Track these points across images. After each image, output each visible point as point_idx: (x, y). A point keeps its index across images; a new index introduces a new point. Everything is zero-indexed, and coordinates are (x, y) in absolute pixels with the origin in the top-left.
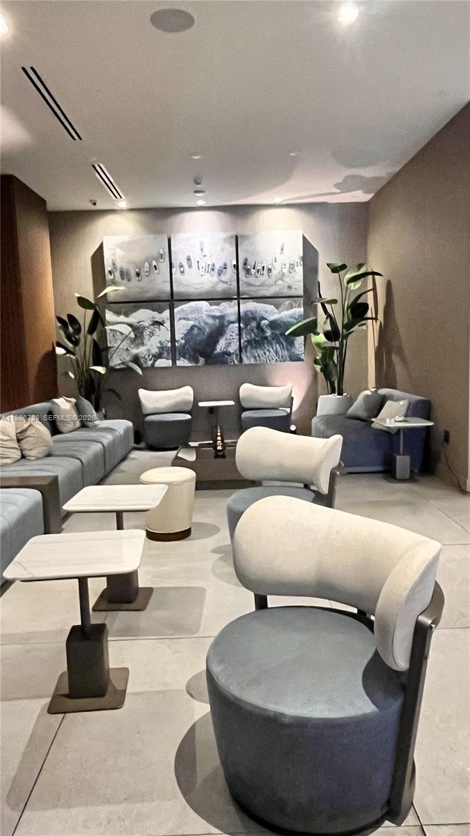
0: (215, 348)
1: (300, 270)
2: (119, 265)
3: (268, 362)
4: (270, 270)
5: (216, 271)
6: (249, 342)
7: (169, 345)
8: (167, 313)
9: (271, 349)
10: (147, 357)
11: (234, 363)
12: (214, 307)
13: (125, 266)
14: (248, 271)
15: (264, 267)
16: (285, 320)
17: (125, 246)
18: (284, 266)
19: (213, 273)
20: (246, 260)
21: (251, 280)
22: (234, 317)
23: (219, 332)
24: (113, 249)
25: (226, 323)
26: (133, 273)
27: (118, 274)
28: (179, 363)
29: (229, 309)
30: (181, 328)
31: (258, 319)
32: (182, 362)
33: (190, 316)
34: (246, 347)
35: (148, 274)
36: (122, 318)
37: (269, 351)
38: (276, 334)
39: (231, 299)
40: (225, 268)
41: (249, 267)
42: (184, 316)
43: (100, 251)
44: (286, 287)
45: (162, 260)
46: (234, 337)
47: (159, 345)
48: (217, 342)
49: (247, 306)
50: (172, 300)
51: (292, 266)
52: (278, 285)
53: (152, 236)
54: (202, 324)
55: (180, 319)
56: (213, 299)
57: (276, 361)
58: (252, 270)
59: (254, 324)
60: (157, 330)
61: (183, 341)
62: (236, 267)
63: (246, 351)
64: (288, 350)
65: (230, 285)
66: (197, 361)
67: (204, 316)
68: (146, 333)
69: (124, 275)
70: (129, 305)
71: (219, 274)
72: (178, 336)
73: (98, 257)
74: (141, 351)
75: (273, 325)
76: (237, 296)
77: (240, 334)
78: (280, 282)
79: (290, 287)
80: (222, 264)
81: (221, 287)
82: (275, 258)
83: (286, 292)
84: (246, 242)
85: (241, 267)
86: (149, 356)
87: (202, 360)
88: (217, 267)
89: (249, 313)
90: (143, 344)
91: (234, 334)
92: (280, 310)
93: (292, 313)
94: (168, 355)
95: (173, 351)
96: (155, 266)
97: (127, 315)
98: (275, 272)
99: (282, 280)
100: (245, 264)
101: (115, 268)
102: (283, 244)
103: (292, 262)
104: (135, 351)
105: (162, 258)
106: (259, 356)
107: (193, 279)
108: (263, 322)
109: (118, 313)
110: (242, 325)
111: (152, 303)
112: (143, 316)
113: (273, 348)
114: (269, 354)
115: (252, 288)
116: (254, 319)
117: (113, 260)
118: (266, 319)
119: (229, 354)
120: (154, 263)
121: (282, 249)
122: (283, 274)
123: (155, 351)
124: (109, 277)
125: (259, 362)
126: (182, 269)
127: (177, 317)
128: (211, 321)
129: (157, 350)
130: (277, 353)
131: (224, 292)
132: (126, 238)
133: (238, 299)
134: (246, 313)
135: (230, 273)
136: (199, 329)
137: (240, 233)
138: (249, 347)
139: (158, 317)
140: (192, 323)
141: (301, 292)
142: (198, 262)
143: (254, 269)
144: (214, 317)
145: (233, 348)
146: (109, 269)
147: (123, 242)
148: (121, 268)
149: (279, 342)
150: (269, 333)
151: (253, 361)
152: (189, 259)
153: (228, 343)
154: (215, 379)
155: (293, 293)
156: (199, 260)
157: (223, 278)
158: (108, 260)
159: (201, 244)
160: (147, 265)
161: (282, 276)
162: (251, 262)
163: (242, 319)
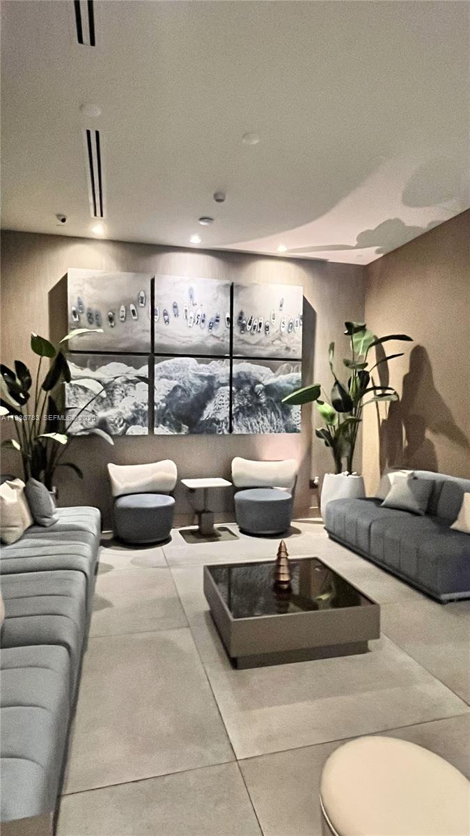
0: (201, 415)
1: (299, 330)
2: (86, 305)
3: (262, 432)
4: (267, 328)
5: (207, 323)
6: (241, 409)
7: (146, 408)
8: (145, 369)
9: (265, 418)
10: (117, 422)
11: (223, 433)
12: (202, 366)
13: (95, 307)
14: (243, 327)
15: (260, 324)
16: (282, 385)
18: (282, 325)
19: (202, 325)
20: (242, 313)
21: (246, 336)
22: (225, 379)
23: (208, 394)
24: (80, 285)
25: (216, 386)
26: (104, 316)
27: (84, 316)
28: (157, 431)
29: (220, 369)
30: (162, 388)
31: (252, 382)
32: (161, 430)
33: (173, 375)
34: (238, 413)
35: (123, 319)
36: (87, 372)
37: (263, 419)
38: (271, 401)
39: (223, 357)
40: (217, 321)
41: (244, 322)
42: (166, 374)
43: (63, 283)
44: (284, 348)
45: (143, 305)
46: (224, 402)
47: (133, 408)
48: (204, 407)
49: (241, 367)
50: (154, 354)
51: (291, 325)
52: (275, 345)
53: (131, 274)
54: (188, 385)
55: (161, 377)
56: (201, 355)
57: (271, 432)
58: (248, 326)
59: (247, 388)
60: (132, 389)
61: (164, 405)
62: (230, 320)
63: (237, 420)
64: (284, 419)
65: (223, 341)
66: (179, 430)
67: (190, 375)
68: (117, 392)
69: (93, 318)
70: (98, 356)
71: (211, 328)
72: (158, 398)
73: (59, 293)
74: (109, 414)
75: (269, 390)
77: (231, 400)
78: (277, 342)
79: (288, 349)
80: (214, 316)
81: (211, 342)
82: (274, 315)
83: (284, 354)
84: (241, 293)
85: (235, 321)
86: (120, 421)
87: (185, 428)
88: (208, 320)
89: (242, 376)
90: (112, 404)
91: (224, 398)
92: (277, 373)
93: (288, 378)
94: (144, 420)
95: (152, 416)
96: (133, 311)
97: (94, 368)
98: (272, 330)
99: (280, 340)
100: (240, 318)
101: (81, 309)
102: (282, 300)
103: (291, 321)
104: (101, 414)
105: (142, 303)
106: (251, 425)
107: (175, 332)
108: (258, 386)
109: (82, 365)
110: (233, 388)
111: (127, 355)
112: (114, 370)
113: (267, 417)
114: (263, 422)
115: (247, 347)
116: (248, 382)
117: (79, 298)
118: (260, 383)
119: (218, 422)
120: (132, 307)
121: (281, 306)
122: (281, 334)
123: (128, 415)
124: (72, 319)
125: (251, 432)
126: (166, 317)
127: (157, 374)
128: (198, 382)
129: (130, 414)
130: (271, 422)
131: (215, 348)
132: (98, 273)
133: (231, 358)
134: (238, 374)
135: (223, 328)
136: (184, 390)
137: (236, 282)
138: (241, 414)
139: (133, 373)
140: (175, 383)
141: (299, 355)
142: (186, 311)
143: (250, 324)
144: (202, 378)
145: (223, 415)
146: (74, 309)
147: (94, 278)
148: (89, 309)
149: (276, 412)
150: (263, 399)
151: (244, 431)
152: (175, 307)
153: (216, 409)
154: (200, 450)
155: (290, 355)
156: (187, 308)
157: (214, 332)
158: (73, 297)
159: (191, 290)
160: (123, 308)
161: (280, 336)
162: (247, 317)
163: (234, 381)
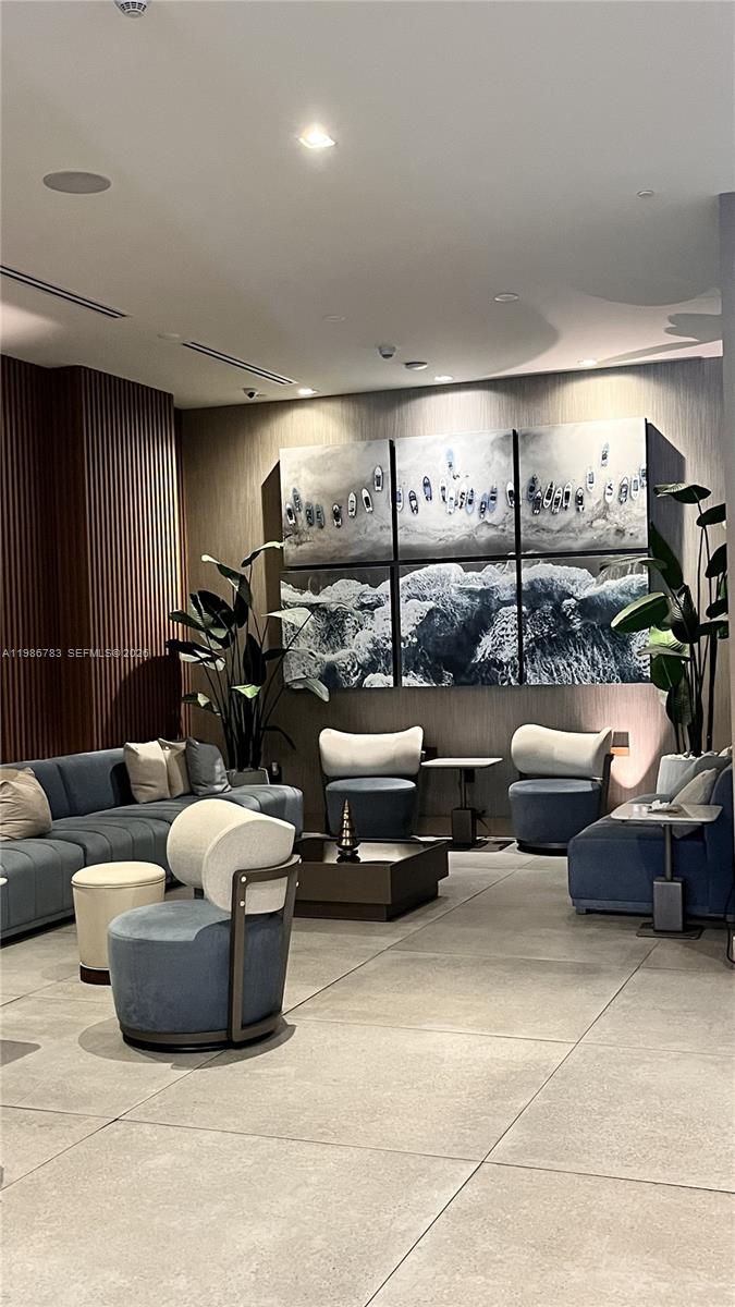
0: (473, 655)
1: (641, 496)
2: (304, 498)
3: (577, 682)
4: (579, 500)
5: (477, 505)
6: (536, 640)
7: (389, 646)
8: (386, 587)
9: (582, 657)
10: (349, 668)
11: (510, 684)
12: (470, 574)
13: (315, 501)
14: (536, 503)
15: (567, 494)
16: (611, 598)
17: (320, 465)
18: (608, 491)
19: (470, 508)
20: (533, 480)
21: (544, 519)
22: (507, 594)
24: (296, 472)
25: (494, 607)
26: (328, 513)
27: (302, 515)
28: (406, 681)
29: (500, 578)
30: (411, 614)
31: (556, 595)
32: (411, 680)
33: (427, 592)
34: (533, 650)
35: (353, 513)
36: (309, 597)
37: (577, 660)
38: (593, 626)
39: (503, 558)
40: (494, 498)
41: (539, 494)
42: (416, 592)
43: (276, 472)
44: (613, 531)
45: (380, 488)
46: (509, 632)
47: (371, 646)
48: (476, 642)
49: (536, 571)
50: (395, 562)
51: (625, 490)
52: (595, 529)
53: (362, 444)
54: (449, 607)
55: (409, 597)
56: (470, 557)
57: (593, 680)
58: (545, 500)
59: (547, 607)
60: (369, 618)
61: (415, 640)
62: (515, 495)
63: (533, 662)
64: (617, 658)
65: (504, 530)
66: (439, 680)
67: (453, 591)
68: (349, 623)
69: (314, 516)
71: (482, 511)
72: (406, 629)
73: (273, 484)
74: (340, 656)
75: (587, 607)
76: (514, 551)
77: (521, 628)
78: (600, 522)
79: (620, 532)
80: (488, 492)
81: (485, 534)
82: (591, 475)
83: (613, 542)
84: (532, 447)
85: (528, 496)
86: (353, 667)
87: (448, 676)
88: (478, 498)
89: (538, 586)
90: (343, 642)
91: (510, 626)
92: (600, 578)
93: (627, 583)
94: (387, 666)
95: (394, 657)
96: (367, 499)
97: (316, 589)
98: (589, 503)
99: (605, 518)
100: (532, 489)
101: (298, 505)
102: (607, 446)
103: (625, 482)
104: (329, 657)
105: (378, 485)
106: (557, 670)
107: (433, 523)
108: (566, 602)
109: (301, 587)
110: (524, 609)
111: (362, 567)
112: (343, 592)
113: (585, 654)
114: (578, 666)
115: (545, 536)
116: (549, 596)
117: (295, 490)
118: (570, 596)
119: (500, 665)
120: (365, 494)
121: (604, 457)
122: (607, 507)
123: (364, 657)
124: (288, 522)
125: (557, 682)
126: (414, 503)
127: (404, 593)
128: (465, 601)
129: (367, 655)
130: (594, 664)
131: (490, 544)
132: (316, 451)
133: (518, 558)
134: (531, 584)
135: (502, 510)
136: (444, 616)
137: (523, 429)
138: (538, 652)
139: (370, 593)
140: (432, 604)
141: (643, 540)
142: (443, 489)
143: (548, 498)
144: (471, 593)
145: (508, 653)
146: (289, 506)
147: (313, 457)
148: (308, 504)
149: (597, 643)
150: (577, 623)
151: (545, 680)
152: (427, 485)
153: (499, 643)
154: (471, 715)
155: (626, 542)
156: (445, 485)
157: (489, 518)
158: (287, 490)
159: (450, 453)
160: (352, 497)
161: (606, 510)
162: (542, 485)
163: (525, 596)
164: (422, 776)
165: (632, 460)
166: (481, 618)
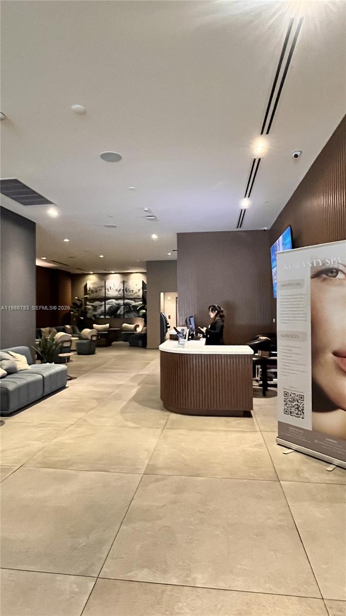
0: (117, 313)
1: (141, 291)
2: (91, 289)
3: (132, 317)
4: (133, 291)
6: (126, 311)
8: (103, 303)
10: (97, 315)
11: (122, 317)
12: (117, 301)
13: (93, 289)
14: (126, 291)
15: (131, 290)
16: (137, 305)
17: (93, 284)
18: (137, 290)
19: (117, 291)
21: (128, 294)
22: (122, 304)
23: (118, 308)
24: (90, 284)
25: (120, 306)
26: (95, 291)
27: (90, 291)
28: (106, 317)
29: (121, 302)
30: (108, 306)
35: (99, 291)
38: (134, 309)
42: (108, 303)
43: (86, 284)
48: (117, 311)
49: (126, 301)
50: (105, 299)
51: (139, 290)
52: (135, 295)
53: (100, 281)
56: (117, 298)
57: (134, 317)
58: (128, 291)
59: (128, 306)
60: (101, 307)
61: (108, 311)
62: (123, 290)
63: (126, 314)
64: (138, 314)
65: (122, 295)
67: (114, 303)
68: (98, 308)
69: (92, 292)
70: (93, 300)
72: (107, 309)
73: (86, 287)
74: (96, 313)
75: (134, 306)
76: (123, 298)
77: (124, 309)
79: (138, 296)
80: (119, 289)
81: (119, 295)
82: (134, 288)
84: (126, 283)
85: (125, 290)
87: (113, 316)
90: (97, 311)
91: (122, 309)
92: (136, 302)
93: (139, 303)
94: (104, 315)
95: (105, 313)
96: (101, 289)
97: (92, 303)
102: (137, 284)
104: (94, 313)
105: (103, 287)
106: (129, 315)
107: (112, 293)
109: (90, 302)
110: (124, 306)
111: (100, 299)
112: (97, 303)
113: (133, 313)
114: (132, 315)
115: (128, 296)
117: (89, 287)
118: (131, 305)
119: (121, 315)
123: (100, 313)
124: (88, 292)
125: (129, 317)
126: (108, 290)
127: (106, 304)
128: (115, 305)
130: (134, 315)
131: (120, 297)
132: (93, 282)
134: (126, 303)
135: (121, 292)
136: (112, 307)
137: (125, 280)
139: (101, 303)
140: (110, 305)
141: (141, 297)
142: (113, 288)
144: (116, 304)
145: (122, 313)
146: (88, 290)
149: (135, 312)
150: (132, 309)
151: (127, 317)
152: (110, 288)
153: (121, 311)
154: (116, 322)
157: (120, 293)
159: (114, 283)
160: (99, 289)
161: (136, 293)
162: (127, 289)
163: (124, 304)
164: (109, 331)
165: (141, 286)
166: (118, 306)
